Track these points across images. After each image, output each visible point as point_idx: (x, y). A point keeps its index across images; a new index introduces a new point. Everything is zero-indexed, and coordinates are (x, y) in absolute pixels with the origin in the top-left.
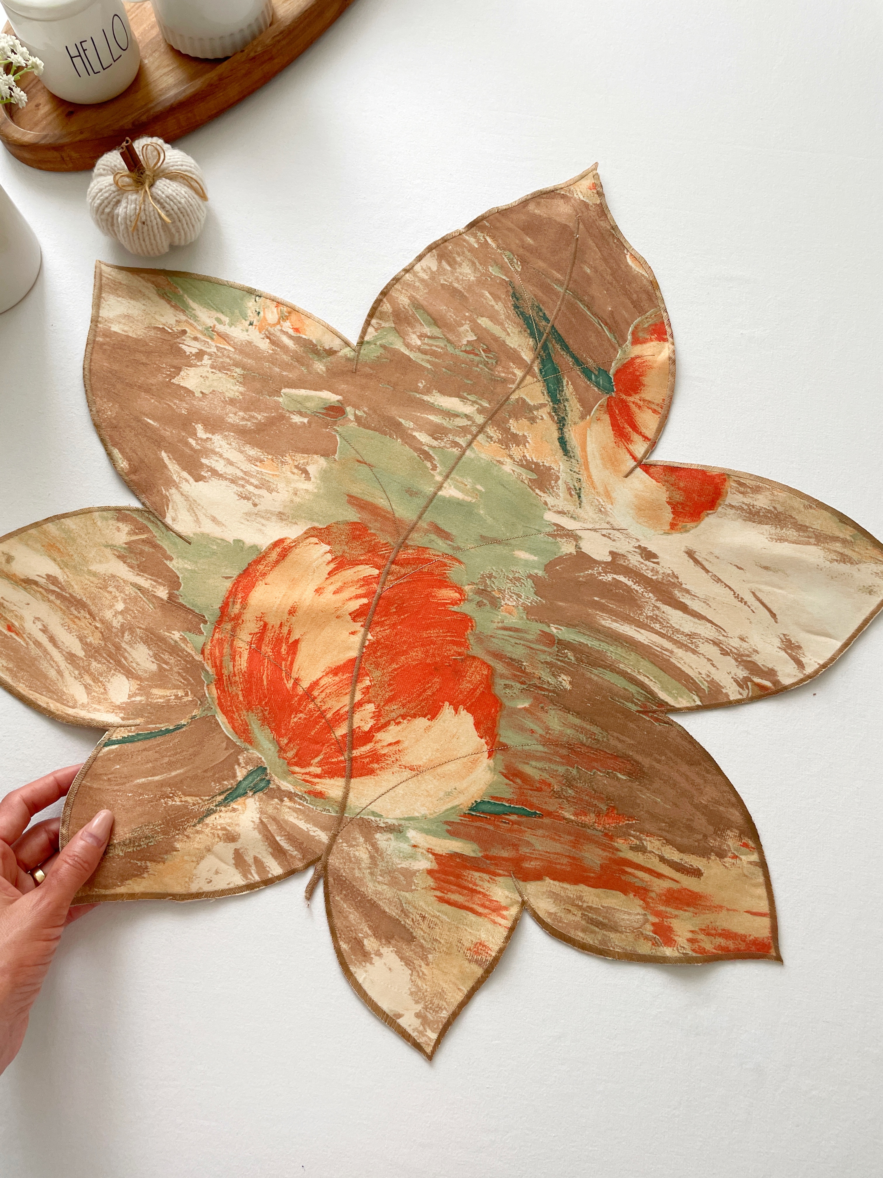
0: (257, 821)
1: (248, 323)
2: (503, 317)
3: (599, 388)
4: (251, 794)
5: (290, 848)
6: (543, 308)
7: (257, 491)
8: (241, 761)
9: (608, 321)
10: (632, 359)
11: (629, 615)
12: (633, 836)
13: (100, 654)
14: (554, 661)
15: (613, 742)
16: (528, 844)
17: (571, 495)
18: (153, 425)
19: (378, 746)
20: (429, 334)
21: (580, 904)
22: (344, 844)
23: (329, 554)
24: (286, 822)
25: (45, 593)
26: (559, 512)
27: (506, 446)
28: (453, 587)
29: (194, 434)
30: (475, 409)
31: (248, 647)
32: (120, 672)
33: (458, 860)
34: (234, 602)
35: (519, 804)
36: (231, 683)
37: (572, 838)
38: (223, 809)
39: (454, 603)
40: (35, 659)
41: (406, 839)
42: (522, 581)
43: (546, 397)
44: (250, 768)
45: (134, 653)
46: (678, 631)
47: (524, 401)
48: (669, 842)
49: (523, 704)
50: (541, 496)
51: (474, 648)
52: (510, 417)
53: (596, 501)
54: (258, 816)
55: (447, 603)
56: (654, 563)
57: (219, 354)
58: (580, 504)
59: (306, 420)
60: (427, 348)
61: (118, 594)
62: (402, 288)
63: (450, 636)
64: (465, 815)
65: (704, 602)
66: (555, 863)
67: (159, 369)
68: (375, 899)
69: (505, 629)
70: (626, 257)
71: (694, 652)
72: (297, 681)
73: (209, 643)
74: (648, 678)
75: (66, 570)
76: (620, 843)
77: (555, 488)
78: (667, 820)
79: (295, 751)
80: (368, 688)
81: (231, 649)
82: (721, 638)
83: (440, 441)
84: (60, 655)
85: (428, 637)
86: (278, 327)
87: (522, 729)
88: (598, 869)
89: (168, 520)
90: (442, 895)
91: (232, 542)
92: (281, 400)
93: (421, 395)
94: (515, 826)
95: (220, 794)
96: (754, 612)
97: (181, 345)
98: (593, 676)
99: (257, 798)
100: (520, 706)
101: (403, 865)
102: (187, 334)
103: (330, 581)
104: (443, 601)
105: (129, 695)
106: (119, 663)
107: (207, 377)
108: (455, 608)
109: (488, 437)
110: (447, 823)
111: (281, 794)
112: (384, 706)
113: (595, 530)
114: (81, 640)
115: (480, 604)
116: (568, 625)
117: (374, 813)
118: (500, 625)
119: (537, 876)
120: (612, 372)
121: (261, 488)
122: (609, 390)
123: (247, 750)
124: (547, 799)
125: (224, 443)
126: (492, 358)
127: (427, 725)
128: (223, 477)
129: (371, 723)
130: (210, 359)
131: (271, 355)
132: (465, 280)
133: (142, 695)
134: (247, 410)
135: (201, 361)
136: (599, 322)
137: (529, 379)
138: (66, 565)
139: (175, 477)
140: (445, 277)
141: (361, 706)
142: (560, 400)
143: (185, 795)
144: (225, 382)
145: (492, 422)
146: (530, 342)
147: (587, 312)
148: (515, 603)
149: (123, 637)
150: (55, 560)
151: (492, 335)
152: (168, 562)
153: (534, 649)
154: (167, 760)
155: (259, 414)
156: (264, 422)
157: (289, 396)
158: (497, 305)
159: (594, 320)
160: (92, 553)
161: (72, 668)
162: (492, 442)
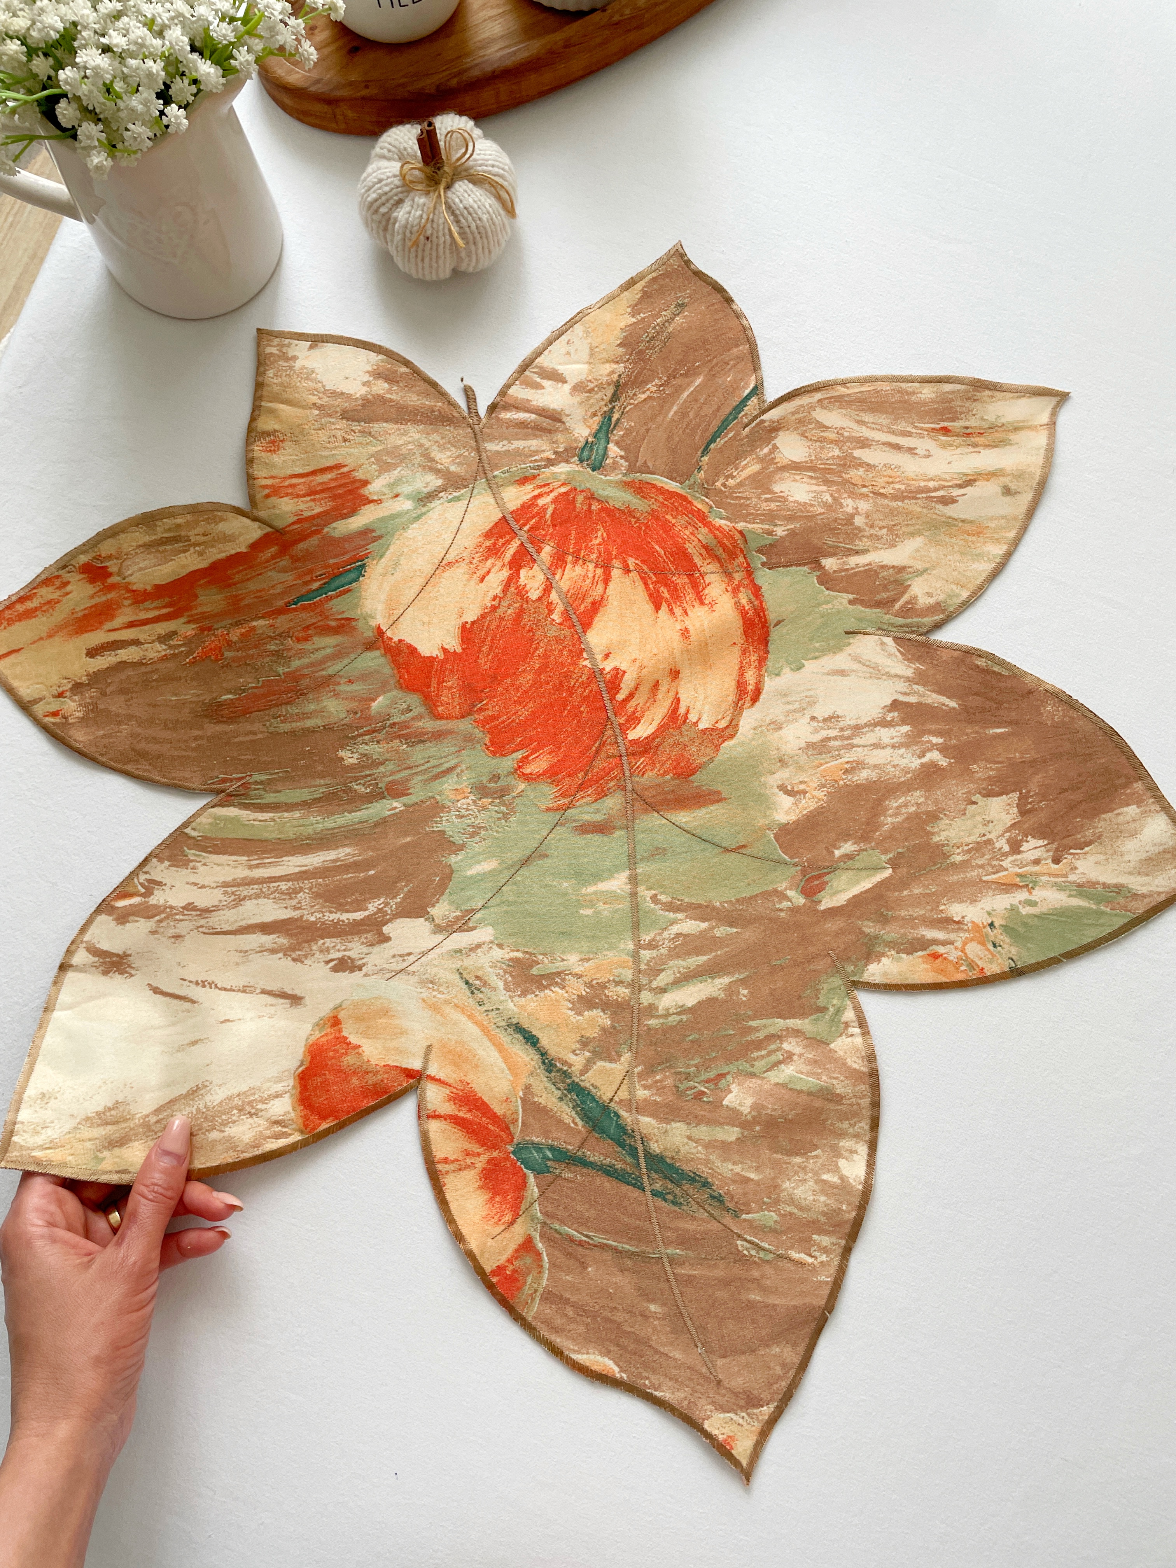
0: (564, 419)
1: (996, 924)
2: (712, 1157)
3: (533, 1143)
4: (590, 440)
5: (515, 417)
6: (673, 1208)
7: (824, 734)
8: (622, 461)
9: (580, 1249)
10: (518, 1216)
11: (323, 878)
12: (180, 646)
13: (840, 465)
14: (374, 771)
15: (257, 726)
16: (284, 570)
17: (477, 978)
18: (993, 728)
19: (499, 564)
20: (783, 1066)
21: (197, 548)
22: (466, 454)
23: (695, 720)
24: (536, 437)
25: (943, 483)
26: (478, 946)
27: (592, 986)
28: (538, 777)
29: (943, 750)
30: (660, 1008)
31: (702, 569)
32: (806, 462)
33: (345, 511)
34: (751, 603)
35: (317, 602)
36: (690, 524)
37: (243, 603)
38: (605, 409)
39: (524, 760)
40: (896, 419)
41: (408, 497)
42: (468, 836)
43: (588, 1085)
44: (609, 461)
45: (807, 487)
46: (257, 896)
47: (612, 1060)
48: (140, 664)
49: (379, 704)
50: (512, 951)
51: (470, 726)
52: (613, 1027)
53: (445, 992)
54: (567, 424)
55: (532, 754)
56: (332, 960)
57: (996, 863)
58: (461, 974)
59: (837, 853)
60: (773, 1047)
61: (872, 531)
62: (858, 1104)
63: (504, 722)
64: (366, 556)
65: (246, 951)
66: (245, 569)
67: (1043, 796)
68: (403, 426)
69: (450, 770)
70: (618, 1366)
71: (226, 885)
72: (627, 571)
73: (742, 546)
74: (260, 821)
75: (943, 519)
76: (189, 630)
77: (502, 974)
78: (154, 684)
79: (578, 505)
80: (551, 612)
81: (716, 556)
82: (202, 922)
83: (672, 936)
84: (876, 439)
85: (526, 706)
86: (959, 944)
87: (364, 677)
88: (199, 591)
89: (889, 641)
90: (340, 472)
91: (805, 663)
92: (884, 858)
93: (734, 979)
94: (308, 578)
95: (618, 419)
96: (182, 979)
97: (1046, 842)
98: (322, 782)
99: (581, 439)
100: (381, 699)
101: (396, 472)
102: (1050, 860)
103: (672, 694)
104: (537, 754)
105: (778, 448)
106: (813, 469)
107: (985, 825)
108: (519, 755)
109: (621, 982)
110: (380, 537)
111: (562, 457)
112: (522, 606)
113: (424, 954)
114: (868, 465)
115: (496, 778)
116: (383, 822)
117: (457, 499)
118: (458, 770)
119: (257, 546)
120: (531, 1179)
121: (822, 741)
122: (520, 1149)
123: (625, 475)
124: (292, 624)
125: (903, 762)
126: (687, 1089)
127: (464, 616)
128: (871, 725)
129: (522, 581)
130: (1000, 849)
131: (938, 904)
132: (793, 1176)
133: (766, 455)
134: (910, 818)
135: (1007, 840)
136: (592, 1239)
137: (623, 1094)
138: (948, 524)
139: (921, 689)
140: (820, 1161)
141: (544, 590)
142: (570, 1092)
143: (649, 398)
144: (962, 833)
145: (629, 1005)
146: (656, 1145)
147: (615, 1244)
148: (459, 805)
149: (831, 495)
150: (963, 521)
151: (708, 1122)
152: (851, 596)
153: (405, 769)
154: (691, 415)
155: (892, 824)
156: (880, 817)
157: (877, 869)
158: (732, 1170)
159: (600, 1239)
160: (933, 553)
161: (853, 434)
162: (612, 978)
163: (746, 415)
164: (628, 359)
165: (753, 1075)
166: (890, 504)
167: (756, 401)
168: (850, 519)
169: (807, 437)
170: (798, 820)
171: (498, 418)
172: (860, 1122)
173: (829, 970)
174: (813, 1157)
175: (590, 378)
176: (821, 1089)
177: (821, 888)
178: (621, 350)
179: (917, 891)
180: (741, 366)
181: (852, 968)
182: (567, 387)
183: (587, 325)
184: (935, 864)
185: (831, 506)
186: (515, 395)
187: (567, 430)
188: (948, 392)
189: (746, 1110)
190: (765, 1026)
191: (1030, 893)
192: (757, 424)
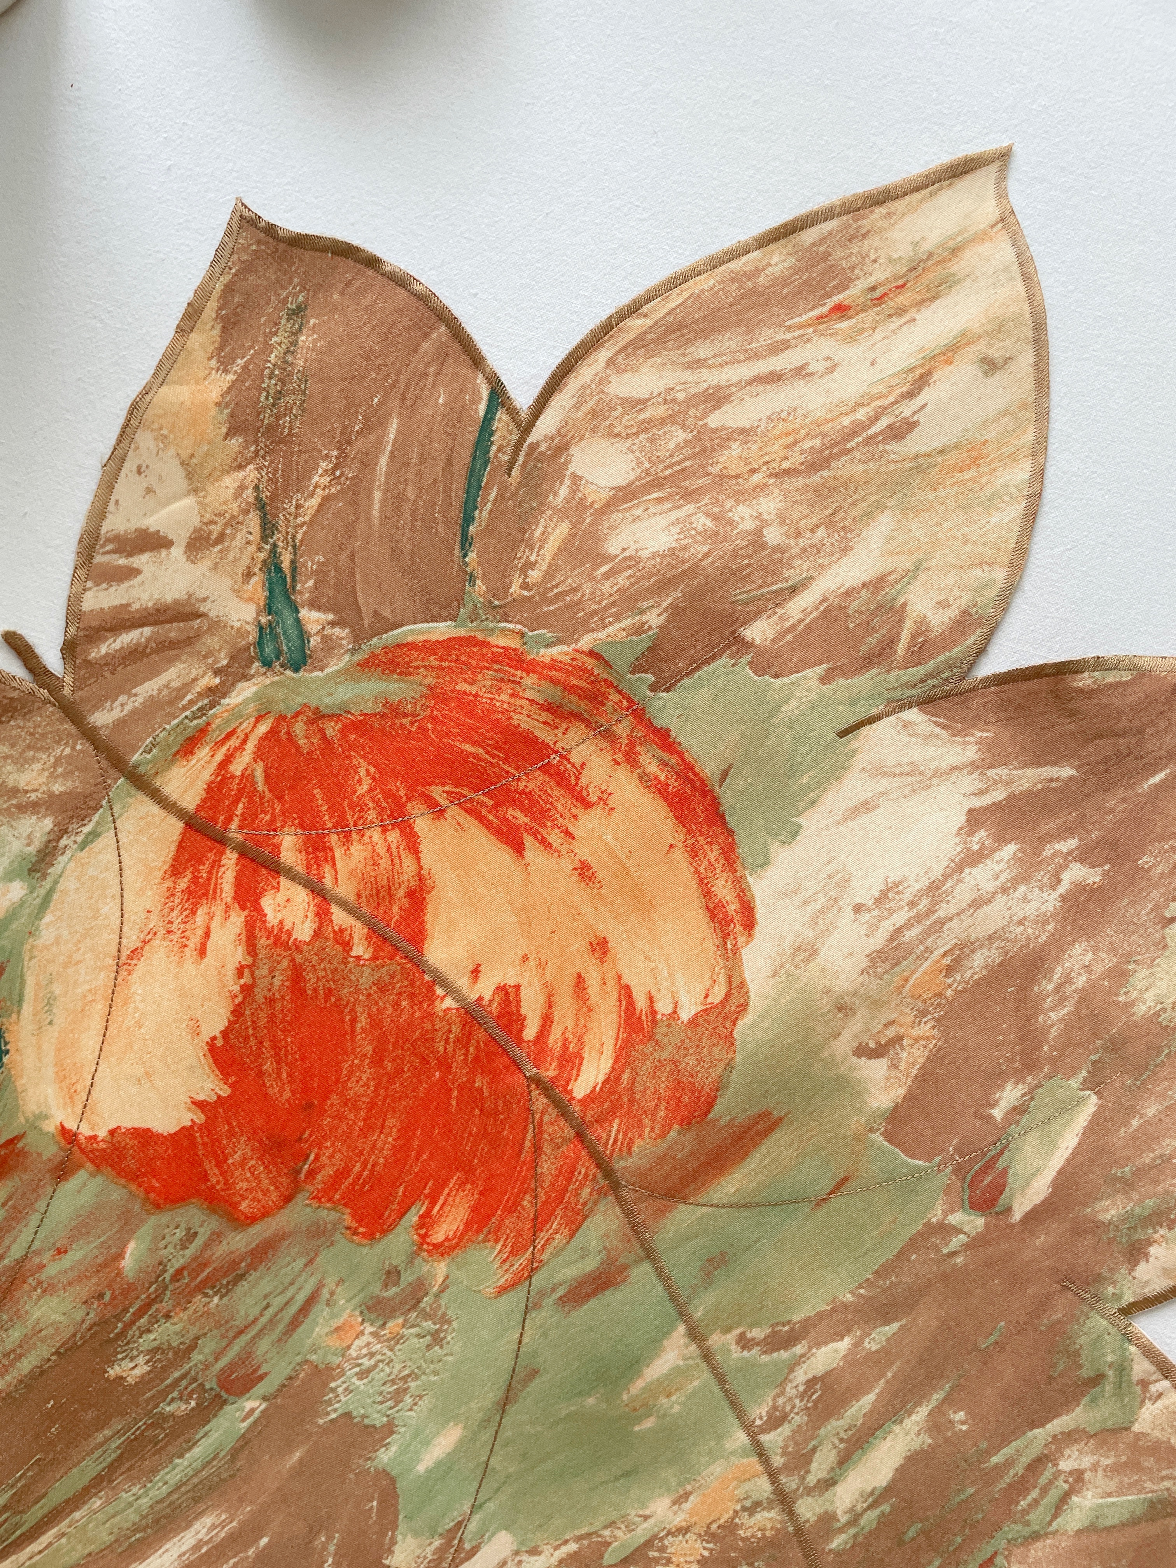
0: (203, 608)
4: (263, 620)
5: (117, 645)
7: (887, 927)
8: (337, 630)
13: (695, 455)
14: (187, 1367)
18: (1146, 779)
20: (1075, 1499)
22: (68, 751)
23: (669, 1010)
24: (171, 661)
25: (878, 403)
27: (714, 1535)
28: (460, 1240)
29: (1084, 857)
30: (839, 1512)
31: (559, 747)
32: (639, 478)
34: (666, 764)
36: (501, 680)
38: (262, 556)
39: (426, 1222)
40: (749, 331)
41: (10, 875)
42: (391, 1403)
44: (314, 641)
45: (662, 521)
49: (133, 1254)
50: (557, 1548)
51: (308, 1210)
54: (211, 614)
55: (432, 1205)
59: (997, 1114)
60: (1044, 1479)
61: (802, 542)
63: (360, 1175)
69: (312, 1300)
72: (438, 812)
73: (605, 676)
75: (908, 465)
79: (301, 742)
80: (347, 945)
81: (571, 713)
83: (802, 1388)
84: (734, 380)
85: (383, 1126)
87: (81, 1229)
89: (913, 715)
91: (799, 820)
92: (1075, 1083)
93: (934, 1403)
95: (293, 562)
98: (108, 1432)
99: (249, 628)
100: (132, 1247)
103: (611, 982)
104: (441, 1202)
105: (581, 478)
106: (658, 483)
108: (412, 1217)
109: (757, 1504)
111: (232, 674)
112: (293, 960)
114: (743, 431)
115: (392, 1275)
116: (244, 1442)
117: (94, 835)
118: (325, 1293)
121: (890, 940)
123: (353, 651)
125: (1032, 909)
127: (203, 1028)
128: (953, 872)
129: (272, 917)
133: (567, 500)
134: (1084, 996)
138: (919, 470)
139: (1003, 771)
141: (317, 914)
143: (326, 499)
145: (787, 1533)
148: (354, 1354)
149: (707, 515)
150: (942, 452)
152: (820, 670)
153: (235, 1337)
154: (411, 492)
155: (1062, 1020)
156: (1036, 1021)
157: (1073, 1106)
160: (917, 529)
161: (692, 391)
162: (738, 1507)
163: (500, 449)
164: (257, 453)
165: (1036, 1537)
166: (809, 481)
167: (505, 417)
168: (757, 541)
169: (618, 435)
170: (910, 1092)
171: (88, 663)
173: (1077, 1310)
175: (208, 517)
176: (1152, 1504)
177: (999, 1186)
178: (236, 442)
179: (1150, 1112)
180: (448, 369)
181: (1112, 1286)
182: (177, 551)
183: (155, 426)
184: (1159, 1052)
185: (716, 534)
186: (97, 607)
187: (216, 625)
188: (814, 244)
190: (1018, 1453)
192: (528, 455)
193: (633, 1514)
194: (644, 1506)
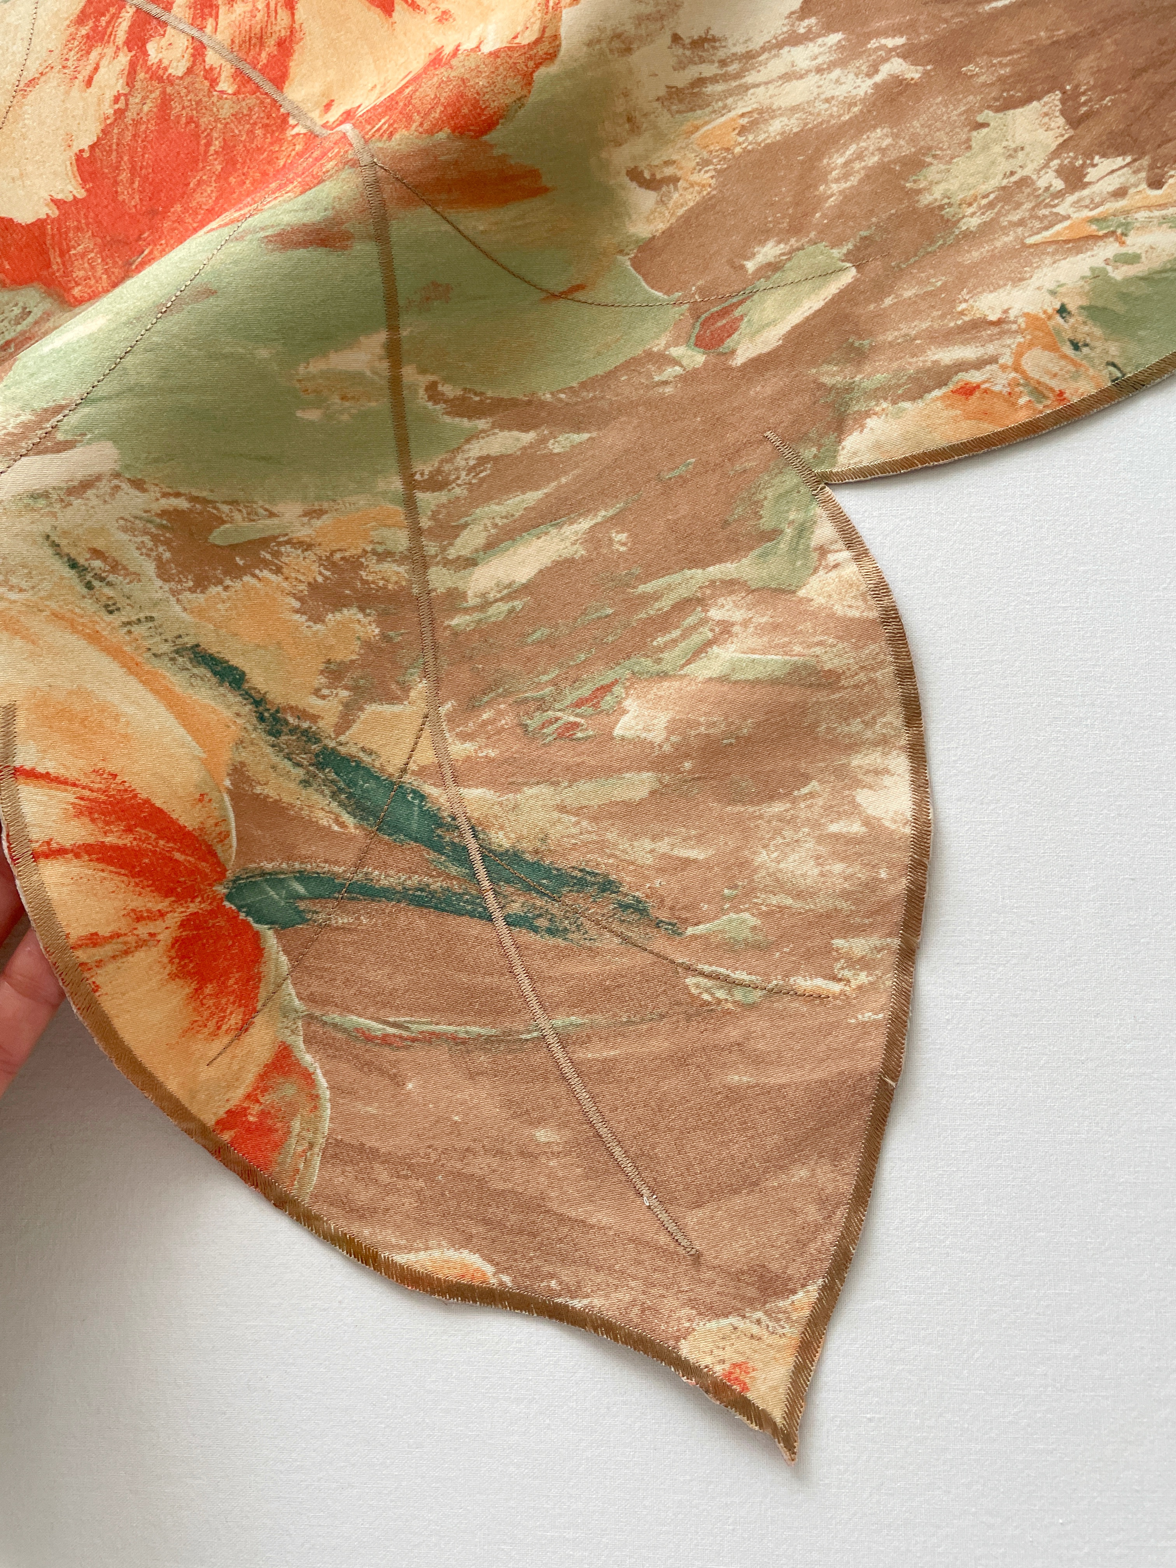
1: (1070, 309)
2: (611, 836)
3: (264, 873)
6: (552, 941)
7: (691, 75)
9: (386, 1051)
10: (253, 1011)
17: (96, 553)
20: (716, 649)
26: (87, 484)
27: (334, 564)
29: (908, 53)
30: (471, 593)
43: (354, 750)
47: (393, 699)
52: (385, 637)
57: (1046, 212)
59: (750, 266)
60: (690, 620)
62: (872, 681)
67: (1106, 88)
70: (491, 1261)
83: (472, 462)
86: (1007, 359)
92: (837, 253)
93: (599, 519)
97: (1129, 159)
102: (1144, 186)
107: (1010, 156)
109: (388, 553)
120: (271, 938)
121: (691, 86)
122: (241, 888)
125: (841, 91)
126: (543, 726)
128: (773, 47)
130: (1047, 189)
131: (953, 302)
132: (772, 838)
134: (871, 175)
135: (1057, 171)
136: (407, 1029)
137: (425, 756)
140: (820, 802)
142: (322, 769)
144: (971, 180)
145: (410, 594)
146: (501, 834)
147: (452, 1028)
151: (592, 774)
155: (841, 192)
156: (816, 187)
157: (826, 274)
158: (652, 851)
159: (421, 1025)
162: (369, 548)
165: (664, 676)
170: (670, 228)
172: (883, 714)
173: (772, 464)
174: (805, 797)
176: (795, 670)
177: (731, 329)
179: (907, 294)
181: (814, 450)
184: (932, 242)
189: (657, 735)
190: (669, 588)
191: (1123, 243)
193: (260, 504)
194: (272, 500)
